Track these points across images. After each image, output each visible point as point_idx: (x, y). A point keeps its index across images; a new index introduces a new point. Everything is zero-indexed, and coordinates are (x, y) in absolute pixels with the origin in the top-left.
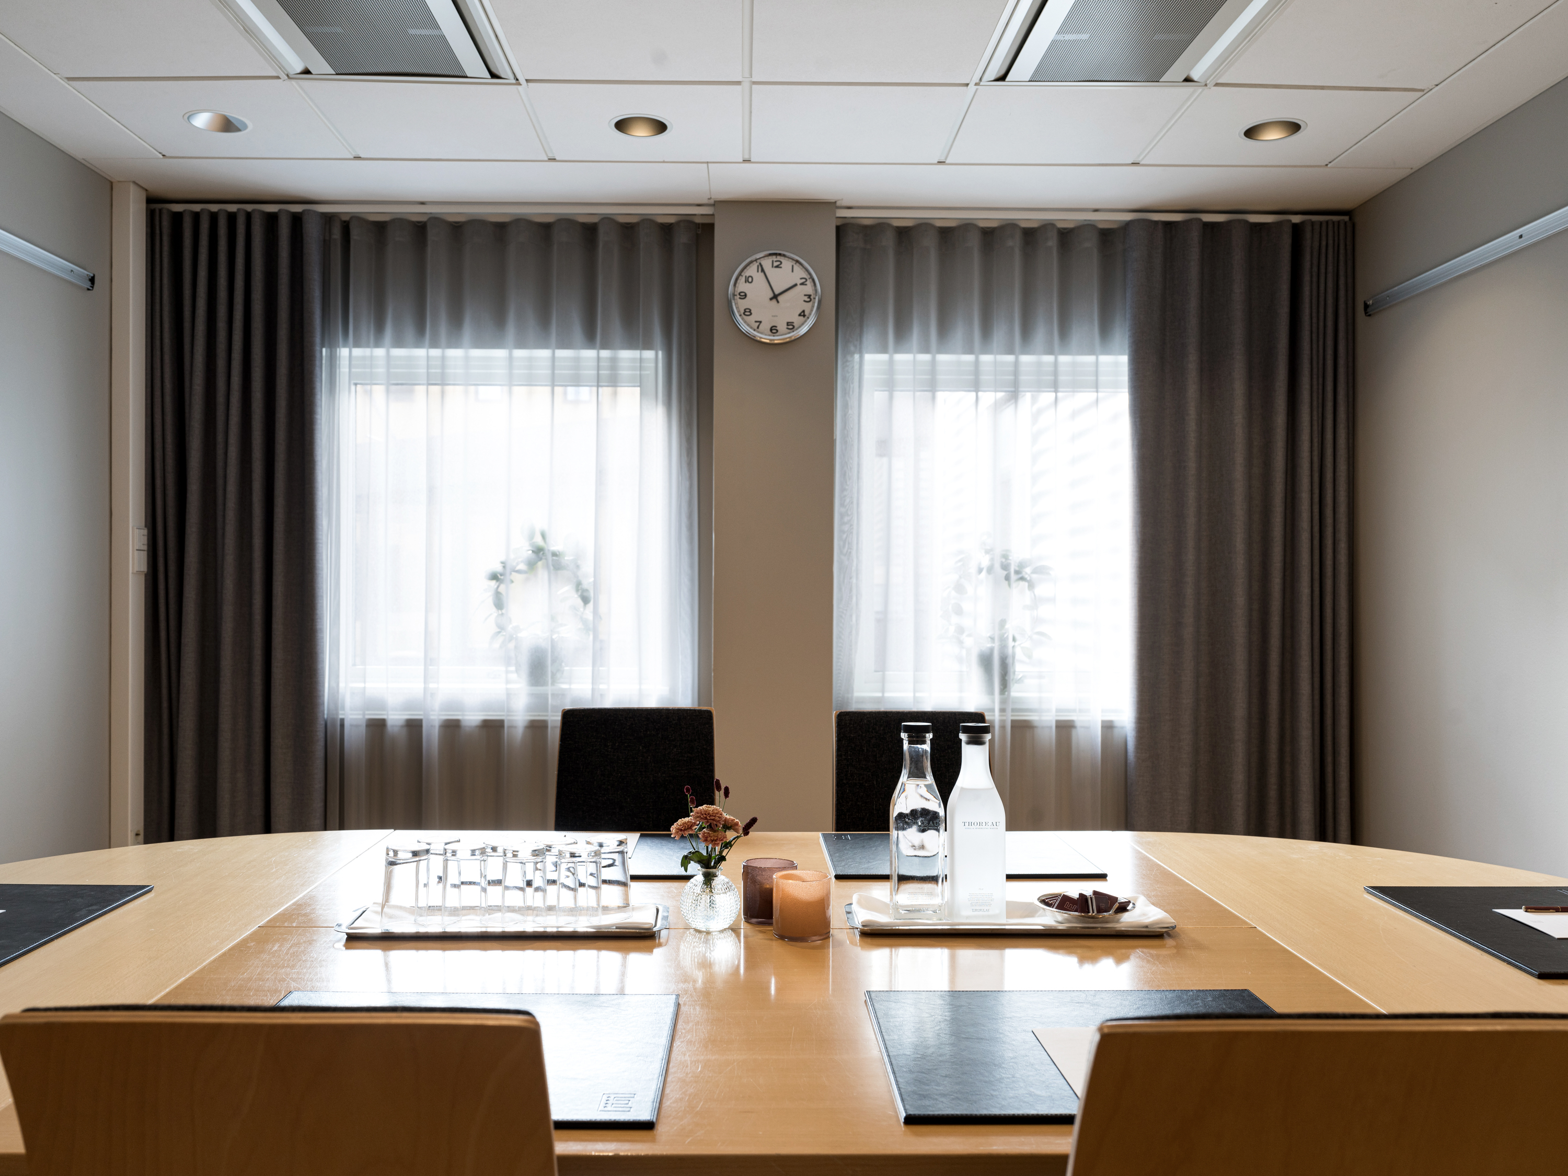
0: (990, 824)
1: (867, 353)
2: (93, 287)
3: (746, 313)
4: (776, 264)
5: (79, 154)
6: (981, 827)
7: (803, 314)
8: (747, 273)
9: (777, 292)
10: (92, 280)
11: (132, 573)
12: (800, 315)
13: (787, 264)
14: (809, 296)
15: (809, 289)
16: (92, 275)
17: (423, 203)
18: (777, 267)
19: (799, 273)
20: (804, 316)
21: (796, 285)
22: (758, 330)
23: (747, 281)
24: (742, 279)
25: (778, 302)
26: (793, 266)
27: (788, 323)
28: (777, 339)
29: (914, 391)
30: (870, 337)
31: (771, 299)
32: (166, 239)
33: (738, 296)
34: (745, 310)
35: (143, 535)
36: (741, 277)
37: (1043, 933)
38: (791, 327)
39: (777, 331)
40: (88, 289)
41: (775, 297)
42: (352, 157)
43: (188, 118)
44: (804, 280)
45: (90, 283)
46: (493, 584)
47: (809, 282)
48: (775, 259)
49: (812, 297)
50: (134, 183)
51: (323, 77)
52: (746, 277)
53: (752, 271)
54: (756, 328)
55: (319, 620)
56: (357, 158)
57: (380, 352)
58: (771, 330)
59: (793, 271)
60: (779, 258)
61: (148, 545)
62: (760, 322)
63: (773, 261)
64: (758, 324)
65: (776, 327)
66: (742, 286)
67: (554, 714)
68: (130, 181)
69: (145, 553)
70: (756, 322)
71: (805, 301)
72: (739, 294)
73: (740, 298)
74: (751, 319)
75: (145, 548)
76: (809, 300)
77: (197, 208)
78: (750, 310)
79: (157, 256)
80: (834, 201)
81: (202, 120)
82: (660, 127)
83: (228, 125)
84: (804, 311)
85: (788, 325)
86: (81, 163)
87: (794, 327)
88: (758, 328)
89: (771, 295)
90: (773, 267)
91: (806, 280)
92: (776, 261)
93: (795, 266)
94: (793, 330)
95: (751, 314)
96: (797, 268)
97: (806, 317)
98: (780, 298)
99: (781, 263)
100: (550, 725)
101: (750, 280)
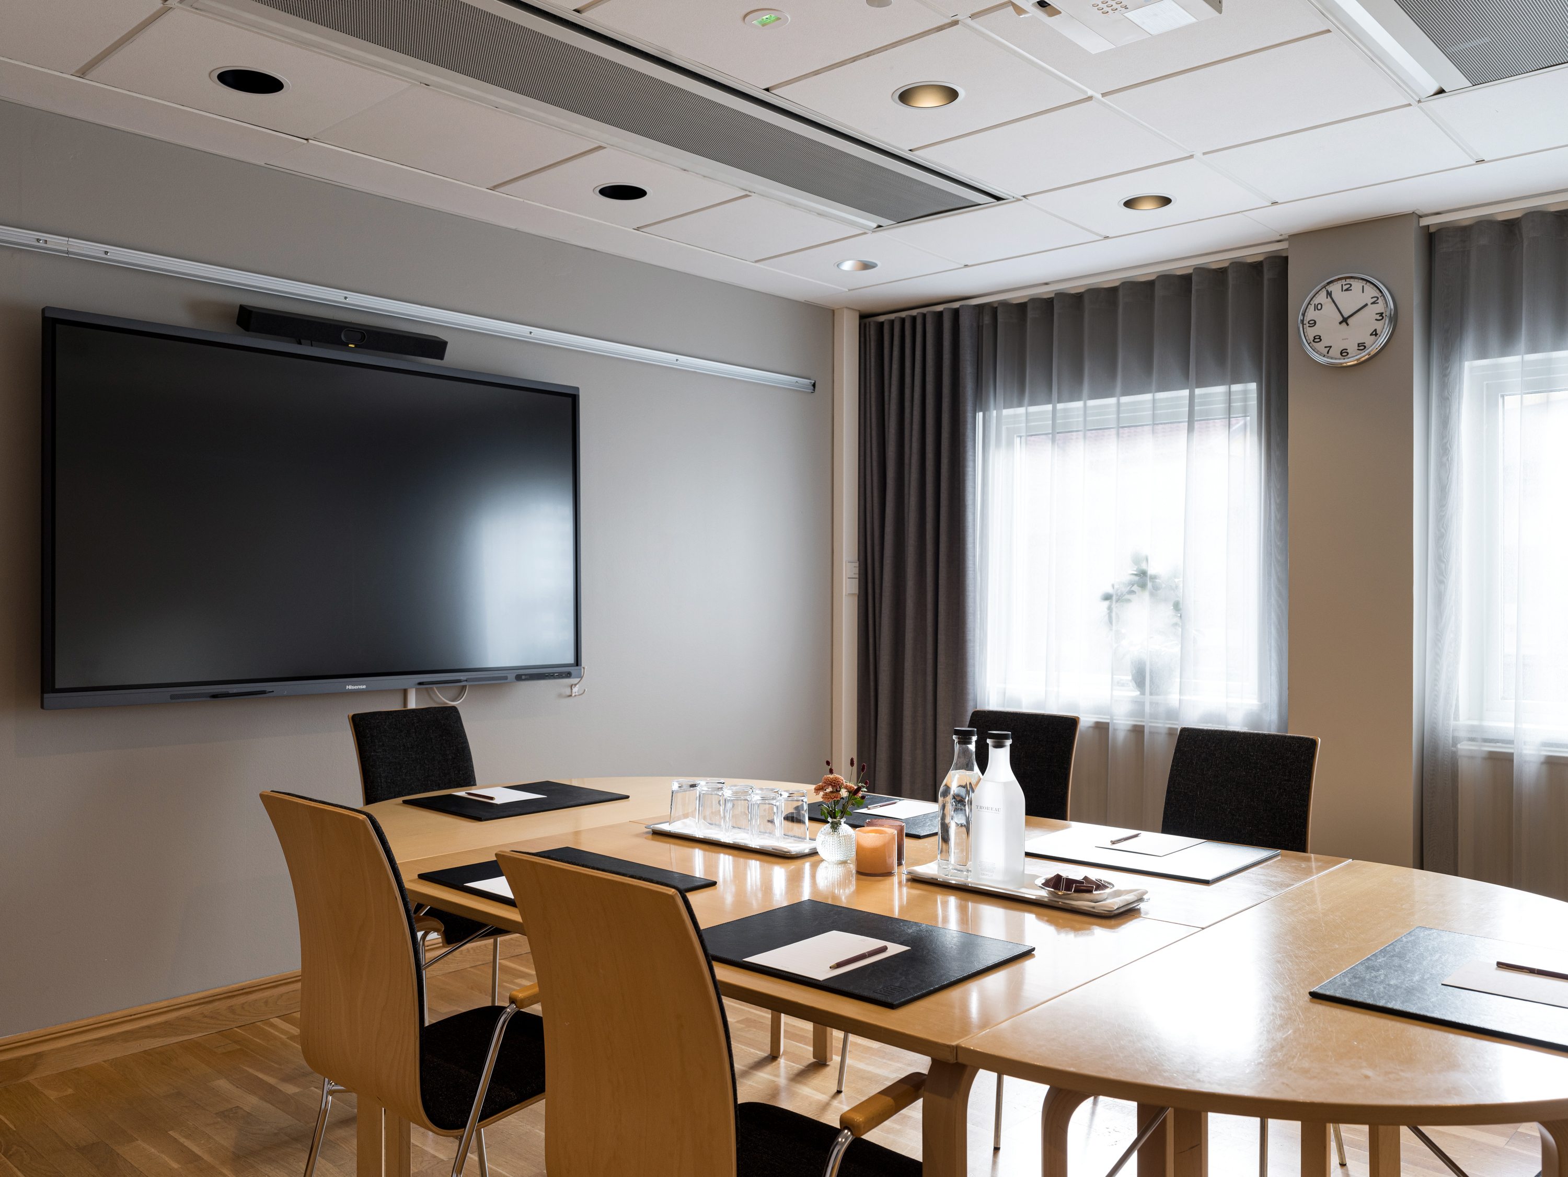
0: (994, 809)
1: (1466, 361)
2: (814, 390)
3: (1316, 340)
4: (1345, 288)
5: (802, 300)
6: (992, 811)
7: (1375, 333)
8: (1316, 301)
9: (1346, 316)
10: (814, 385)
11: (845, 595)
12: (1371, 335)
13: (1357, 285)
14: (1381, 314)
15: (1380, 307)
16: (814, 382)
17: (1046, 284)
18: (1347, 290)
19: (1371, 292)
20: (1376, 335)
21: (1366, 305)
22: (1328, 355)
23: (1316, 308)
24: (1312, 307)
25: (1348, 325)
26: (1363, 286)
27: (1358, 344)
28: (1350, 362)
29: (1521, 394)
30: (1469, 343)
31: (1340, 323)
32: (873, 344)
33: (1308, 325)
34: (1314, 337)
35: (855, 567)
36: (1310, 305)
37: (1035, 901)
38: (1362, 348)
39: (1348, 353)
40: (812, 392)
41: (1345, 320)
42: (963, 266)
43: (838, 266)
44: (1376, 299)
45: (812, 387)
46: (1107, 603)
47: (1380, 301)
48: (1344, 283)
49: (1384, 315)
50: (847, 308)
51: (889, 227)
52: (1315, 304)
53: (1322, 298)
54: (1326, 354)
55: (968, 632)
56: (966, 266)
57: (1021, 410)
58: (1341, 353)
59: (1363, 292)
60: (1348, 281)
61: (859, 574)
62: (1331, 347)
63: (1342, 285)
64: (1328, 348)
65: (1347, 350)
66: (1311, 314)
67: (1152, 720)
68: (844, 308)
69: (857, 580)
70: (1326, 347)
71: (1376, 320)
72: (1309, 323)
73: (1309, 326)
74: (1320, 346)
75: (857, 576)
76: (1381, 318)
77: (892, 316)
78: (1320, 337)
79: (868, 357)
80: (1412, 212)
81: (847, 266)
82: (1166, 201)
83: (866, 266)
84: (1375, 330)
85: (1359, 346)
86: (805, 303)
87: (1365, 347)
88: (1328, 353)
89: (1341, 319)
90: (1342, 291)
91: (1378, 298)
92: (1345, 285)
93: (1365, 286)
94: (1364, 350)
95: (1321, 340)
96: (1367, 287)
97: (1378, 336)
98: (1350, 321)
99: (1351, 285)
100: (1146, 731)
101: (1319, 307)
